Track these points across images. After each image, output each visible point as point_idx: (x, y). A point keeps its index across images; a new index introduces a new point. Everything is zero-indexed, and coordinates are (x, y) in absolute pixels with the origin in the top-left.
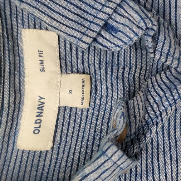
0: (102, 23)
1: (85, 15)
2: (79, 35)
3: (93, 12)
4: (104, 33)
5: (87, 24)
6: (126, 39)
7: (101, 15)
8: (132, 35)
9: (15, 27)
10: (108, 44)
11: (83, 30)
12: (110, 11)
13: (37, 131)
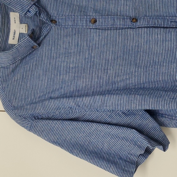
0: (27, 10)
1: (23, 8)
2: (22, 13)
3: (25, 8)
4: (28, 12)
5: (24, 10)
6: (32, 14)
7: (27, 8)
8: (33, 13)
9: (8, 12)
10: (29, 15)
11: (23, 11)
12: (29, 8)
13: (13, 39)
